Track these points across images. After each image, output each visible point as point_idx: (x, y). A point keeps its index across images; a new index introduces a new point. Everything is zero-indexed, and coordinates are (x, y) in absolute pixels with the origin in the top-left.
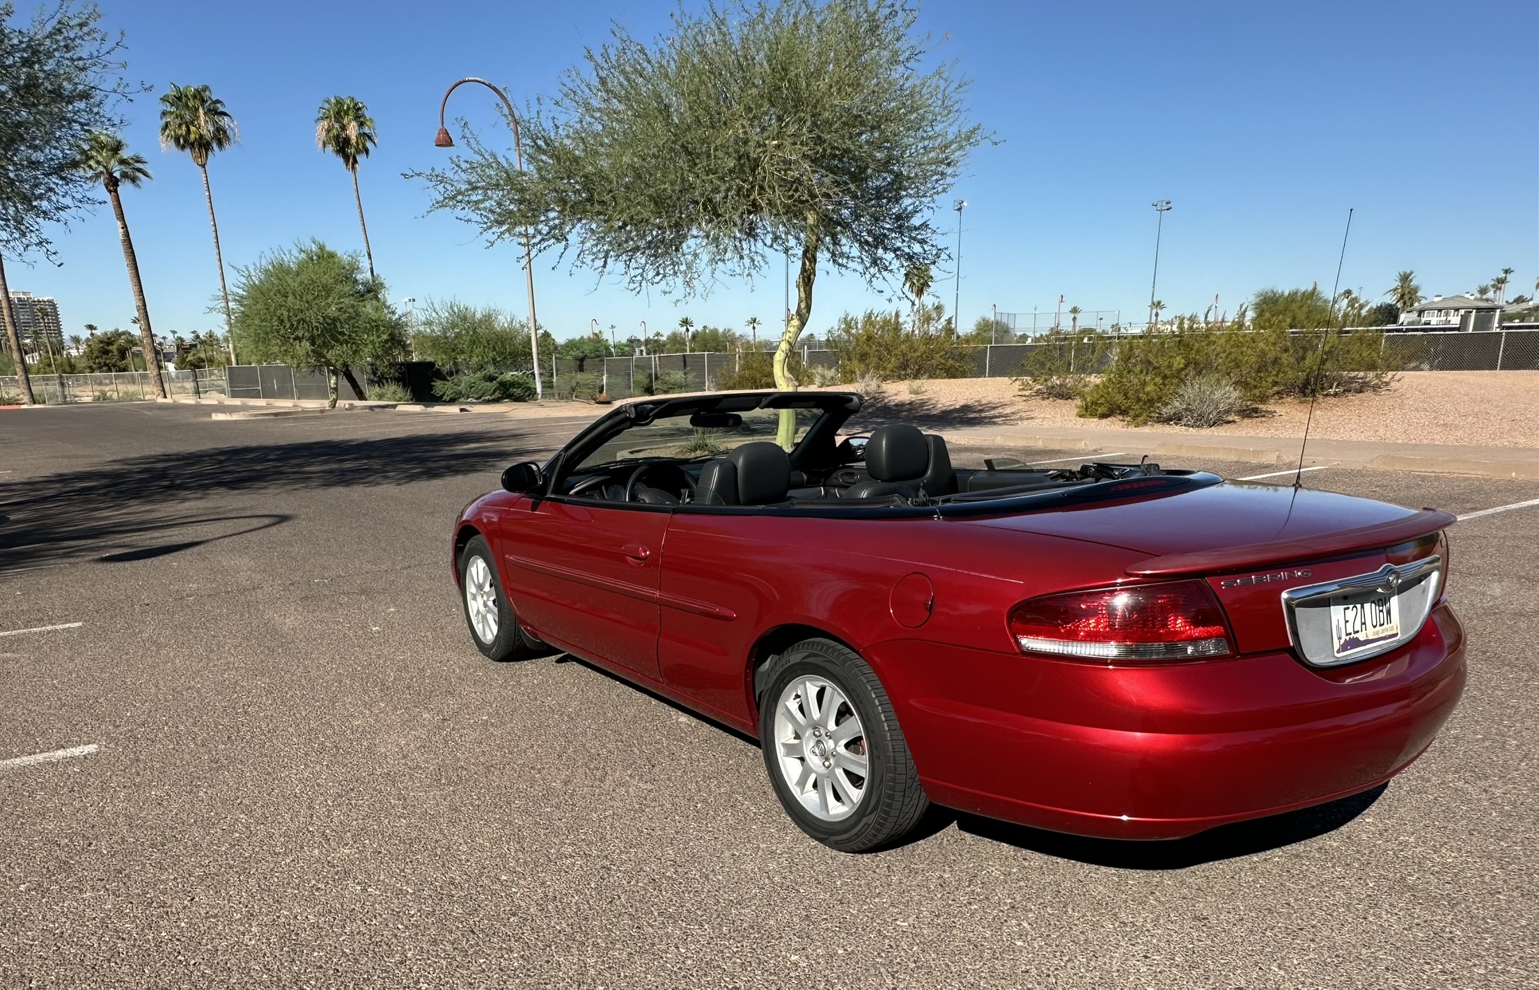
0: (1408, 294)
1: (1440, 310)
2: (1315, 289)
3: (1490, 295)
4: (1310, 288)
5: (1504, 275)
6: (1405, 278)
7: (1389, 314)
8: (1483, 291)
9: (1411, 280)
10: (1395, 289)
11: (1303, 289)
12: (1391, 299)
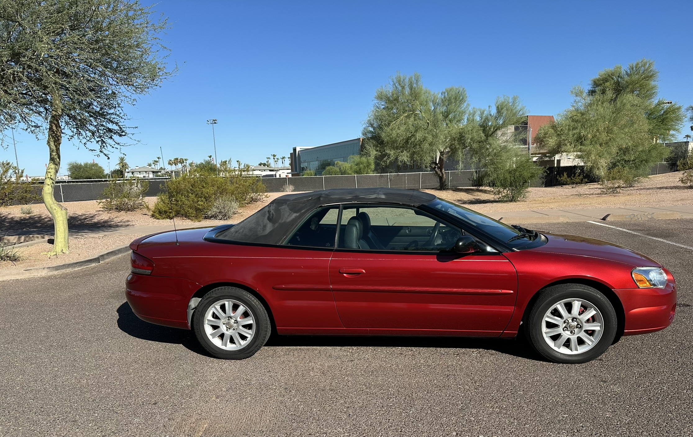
0: (124, 165)
1: (140, 172)
2: (94, 162)
3: (153, 166)
4: (92, 162)
5: (157, 160)
6: (122, 159)
7: (119, 173)
8: (150, 165)
9: (124, 160)
10: (119, 164)
11: (89, 162)
12: (118, 168)
